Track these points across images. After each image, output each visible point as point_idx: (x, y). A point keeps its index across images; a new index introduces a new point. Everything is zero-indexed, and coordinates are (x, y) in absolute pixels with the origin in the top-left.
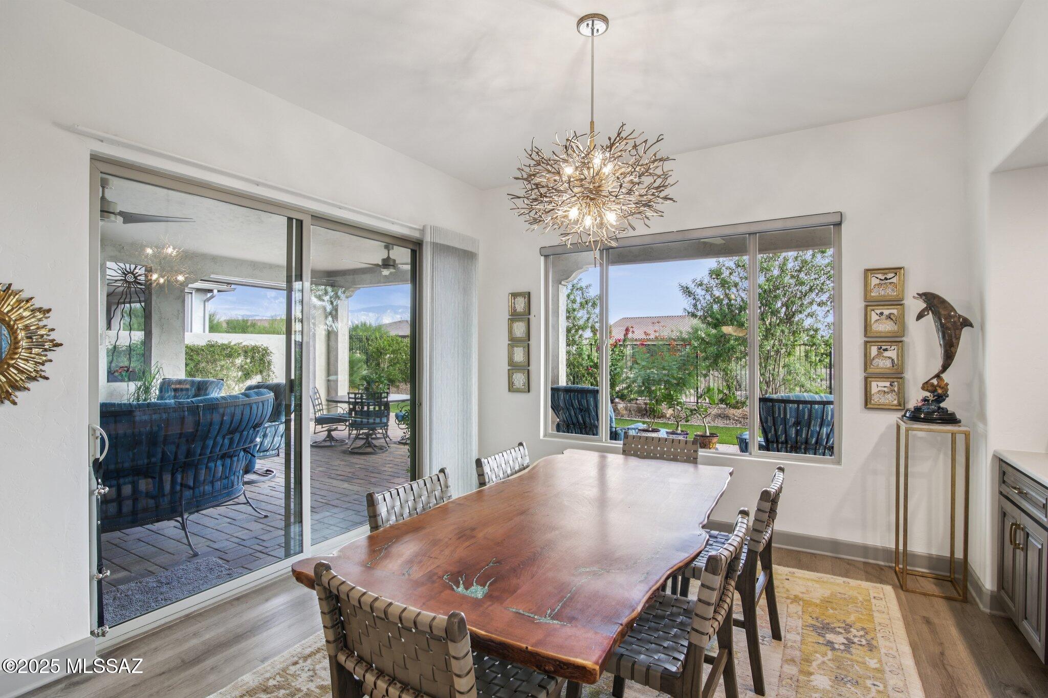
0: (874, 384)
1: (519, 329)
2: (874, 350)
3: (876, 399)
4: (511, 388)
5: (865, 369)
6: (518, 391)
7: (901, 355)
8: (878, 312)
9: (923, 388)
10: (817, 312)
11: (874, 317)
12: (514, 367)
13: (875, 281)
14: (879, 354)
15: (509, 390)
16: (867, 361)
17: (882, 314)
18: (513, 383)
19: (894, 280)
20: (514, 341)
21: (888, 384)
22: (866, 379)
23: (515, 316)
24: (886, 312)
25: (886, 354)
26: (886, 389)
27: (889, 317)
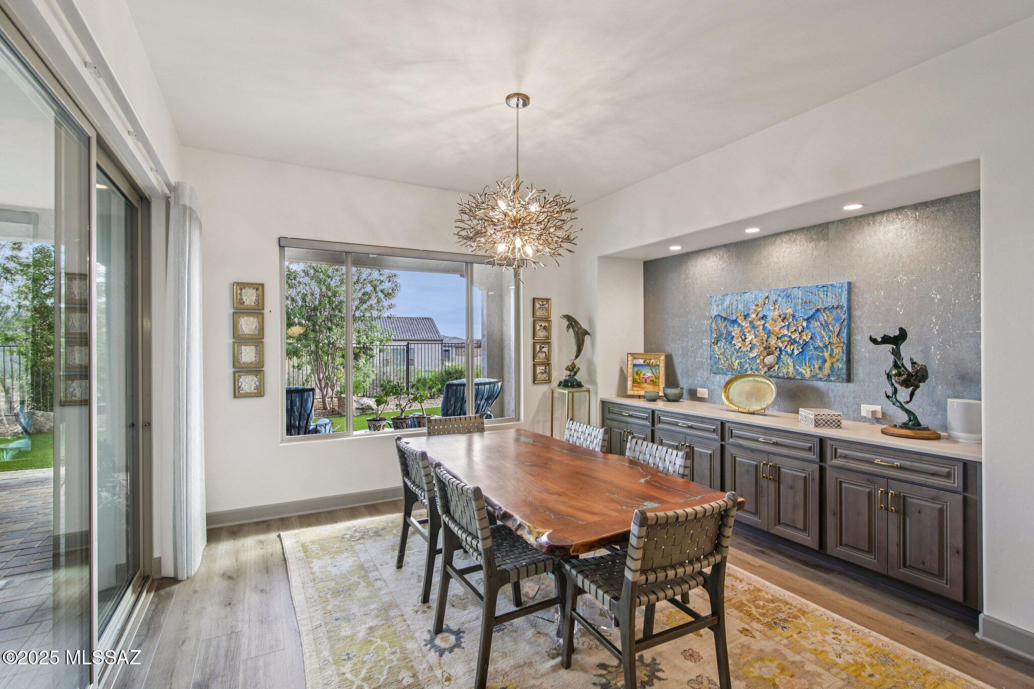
0: (538, 368)
1: (248, 325)
4: (237, 393)
5: (534, 361)
6: (249, 395)
7: (549, 351)
8: (540, 324)
9: (566, 369)
12: (240, 369)
13: (538, 306)
15: (235, 396)
17: (541, 325)
18: (239, 388)
19: (546, 306)
20: (239, 339)
21: (544, 368)
23: (240, 310)
24: (543, 325)
26: (543, 371)
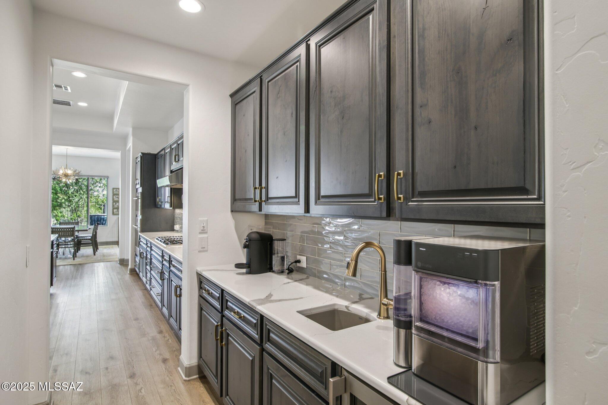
2: (114, 204)
3: (115, 213)
10: (99, 190)
11: (114, 197)
13: (114, 190)
14: (115, 204)
16: (113, 206)
22: (113, 209)
25: (117, 204)
27: (117, 197)
